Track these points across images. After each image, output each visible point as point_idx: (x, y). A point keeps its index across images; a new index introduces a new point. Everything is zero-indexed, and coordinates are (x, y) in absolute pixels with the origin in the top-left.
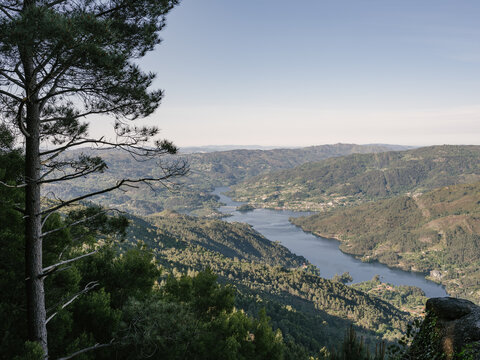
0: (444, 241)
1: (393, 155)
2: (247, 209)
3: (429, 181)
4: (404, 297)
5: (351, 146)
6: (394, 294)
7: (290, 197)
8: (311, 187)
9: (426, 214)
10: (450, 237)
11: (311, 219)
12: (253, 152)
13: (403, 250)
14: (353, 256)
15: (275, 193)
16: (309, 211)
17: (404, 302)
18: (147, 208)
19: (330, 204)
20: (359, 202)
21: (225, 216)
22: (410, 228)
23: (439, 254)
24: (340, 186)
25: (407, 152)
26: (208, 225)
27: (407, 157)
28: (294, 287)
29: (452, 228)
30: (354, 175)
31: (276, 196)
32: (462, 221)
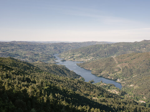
0: (121, 70)
1: (108, 45)
2: (64, 61)
3: (118, 53)
4: (109, 87)
5: (96, 42)
6: (106, 86)
7: (77, 57)
8: (83, 54)
9: (117, 62)
10: (123, 69)
11: (83, 64)
12: (66, 43)
13: (109, 73)
14: (95, 75)
15: (73, 56)
16: (82, 61)
17: (109, 88)
18: (33, 60)
19: (89, 59)
20: (98, 59)
21: (57, 63)
22: (112, 67)
23: (120, 74)
24: (92, 54)
25: (112, 44)
26: (51, 65)
27: (112, 46)
28: (75, 84)
29: (124, 67)
30: (96, 51)
31: (73, 57)
32: (127, 65)
